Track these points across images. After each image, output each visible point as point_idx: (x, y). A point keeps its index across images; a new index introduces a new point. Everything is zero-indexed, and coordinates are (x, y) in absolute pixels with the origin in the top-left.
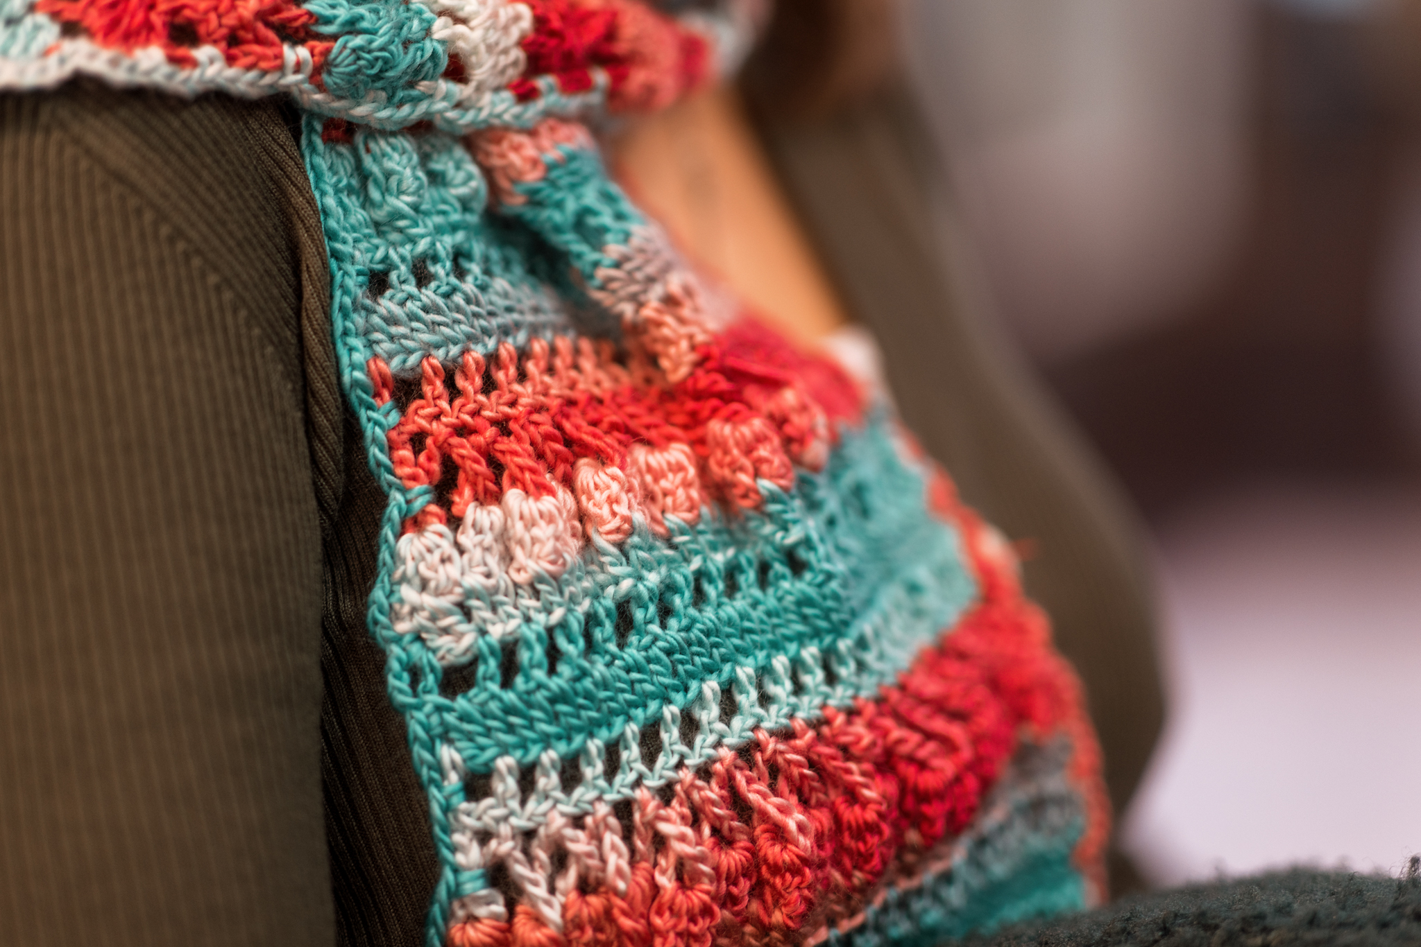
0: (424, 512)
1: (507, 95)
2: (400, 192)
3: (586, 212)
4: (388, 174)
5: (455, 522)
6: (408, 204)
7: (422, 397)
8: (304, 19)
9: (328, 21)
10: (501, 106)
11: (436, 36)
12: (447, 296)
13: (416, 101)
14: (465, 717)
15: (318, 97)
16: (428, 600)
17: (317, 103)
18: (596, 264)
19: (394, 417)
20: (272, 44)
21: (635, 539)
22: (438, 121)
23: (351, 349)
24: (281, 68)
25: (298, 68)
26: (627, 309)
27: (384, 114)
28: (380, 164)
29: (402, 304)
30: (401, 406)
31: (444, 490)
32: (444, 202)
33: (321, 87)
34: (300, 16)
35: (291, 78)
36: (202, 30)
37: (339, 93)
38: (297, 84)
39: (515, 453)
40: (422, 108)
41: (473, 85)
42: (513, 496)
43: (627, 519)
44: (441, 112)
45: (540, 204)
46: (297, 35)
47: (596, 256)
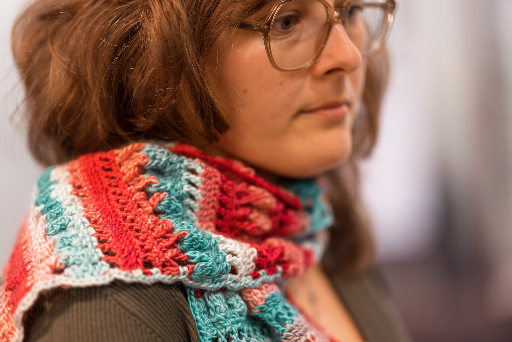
1: (250, 277)
2: (220, 312)
3: (279, 314)
4: (216, 307)
6: (223, 316)
8: (186, 258)
9: (193, 258)
10: (248, 281)
11: (227, 261)
13: (221, 281)
15: (190, 282)
17: (190, 284)
18: (283, 331)
20: (176, 266)
22: (228, 287)
24: (179, 274)
25: (184, 273)
27: (211, 286)
28: (213, 304)
32: (234, 314)
33: (191, 279)
34: (185, 257)
35: (182, 277)
36: (154, 263)
37: (197, 280)
38: (184, 279)
40: (223, 284)
41: (239, 275)
44: (229, 284)
45: (264, 312)
46: (183, 263)
47: (283, 328)
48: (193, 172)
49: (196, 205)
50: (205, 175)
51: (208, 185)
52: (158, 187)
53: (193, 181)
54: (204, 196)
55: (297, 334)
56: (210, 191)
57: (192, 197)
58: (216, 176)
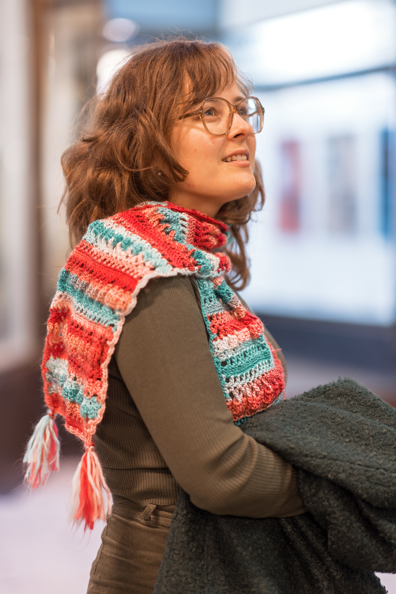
0: (216, 338)
1: (217, 272)
2: (206, 287)
3: (227, 290)
4: (203, 285)
5: (221, 339)
7: (213, 320)
8: (197, 262)
9: (200, 263)
10: (216, 274)
11: (211, 263)
12: (214, 303)
13: (208, 274)
14: (226, 370)
15: (198, 274)
16: (219, 351)
17: (198, 275)
18: (230, 299)
19: (210, 323)
20: (192, 266)
21: (245, 342)
22: (211, 277)
23: (204, 312)
25: (196, 270)
26: (235, 307)
27: (205, 276)
29: (209, 305)
30: (211, 321)
31: (218, 334)
32: (210, 289)
35: (196, 272)
36: (186, 265)
37: (200, 273)
38: (196, 273)
39: (228, 328)
41: (214, 271)
42: (229, 335)
43: (244, 339)
45: (220, 289)
46: (196, 265)
47: (230, 298)
48: (184, 220)
49: (185, 236)
50: (189, 221)
51: (191, 225)
52: (171, 228)
53: (184, 224)
54: (189, 231)
55: (236, 301)
56: (191, 228)
57: (183, 232)
58: (194, 221)
